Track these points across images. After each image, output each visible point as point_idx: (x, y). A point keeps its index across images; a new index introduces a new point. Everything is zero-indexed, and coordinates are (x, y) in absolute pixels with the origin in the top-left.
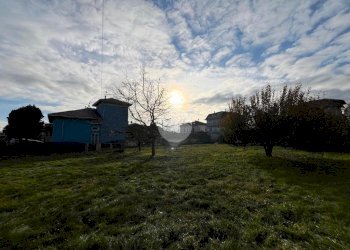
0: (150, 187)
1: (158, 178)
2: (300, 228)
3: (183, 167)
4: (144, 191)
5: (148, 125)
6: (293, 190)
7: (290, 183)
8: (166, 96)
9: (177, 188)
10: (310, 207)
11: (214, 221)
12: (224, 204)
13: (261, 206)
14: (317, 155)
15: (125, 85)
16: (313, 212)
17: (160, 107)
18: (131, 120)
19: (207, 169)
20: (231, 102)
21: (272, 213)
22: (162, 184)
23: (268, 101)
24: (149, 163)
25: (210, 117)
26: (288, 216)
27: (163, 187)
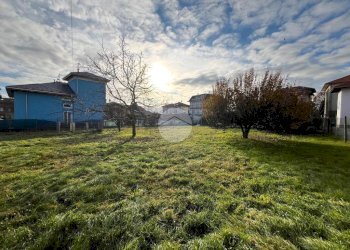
0: (130, 167)
1: (139, 158)
2: (265, 198)
3: (164, 148)
4: (124, 171)
5: (129, 104)
6: (263, 168)
7: (261, 162)
8: (148, 73)
9: (157, 167)
10: (275, 181)
11: (192, 196)
12: (202, 181)
13: (235, 181)
14: (286, 138)
15: (102, 57)
16: (277, 185)
17: (142, 85)
18: (109, 99)
19: (188, 149)
20: (215, 84)
21: (244, 187)
22: (143, 163)
23: (250, 85)
24: (130, 144)
25: (193, 99)
26: (257, 189)
27: (144, 167)
